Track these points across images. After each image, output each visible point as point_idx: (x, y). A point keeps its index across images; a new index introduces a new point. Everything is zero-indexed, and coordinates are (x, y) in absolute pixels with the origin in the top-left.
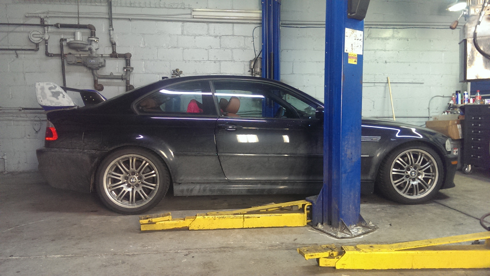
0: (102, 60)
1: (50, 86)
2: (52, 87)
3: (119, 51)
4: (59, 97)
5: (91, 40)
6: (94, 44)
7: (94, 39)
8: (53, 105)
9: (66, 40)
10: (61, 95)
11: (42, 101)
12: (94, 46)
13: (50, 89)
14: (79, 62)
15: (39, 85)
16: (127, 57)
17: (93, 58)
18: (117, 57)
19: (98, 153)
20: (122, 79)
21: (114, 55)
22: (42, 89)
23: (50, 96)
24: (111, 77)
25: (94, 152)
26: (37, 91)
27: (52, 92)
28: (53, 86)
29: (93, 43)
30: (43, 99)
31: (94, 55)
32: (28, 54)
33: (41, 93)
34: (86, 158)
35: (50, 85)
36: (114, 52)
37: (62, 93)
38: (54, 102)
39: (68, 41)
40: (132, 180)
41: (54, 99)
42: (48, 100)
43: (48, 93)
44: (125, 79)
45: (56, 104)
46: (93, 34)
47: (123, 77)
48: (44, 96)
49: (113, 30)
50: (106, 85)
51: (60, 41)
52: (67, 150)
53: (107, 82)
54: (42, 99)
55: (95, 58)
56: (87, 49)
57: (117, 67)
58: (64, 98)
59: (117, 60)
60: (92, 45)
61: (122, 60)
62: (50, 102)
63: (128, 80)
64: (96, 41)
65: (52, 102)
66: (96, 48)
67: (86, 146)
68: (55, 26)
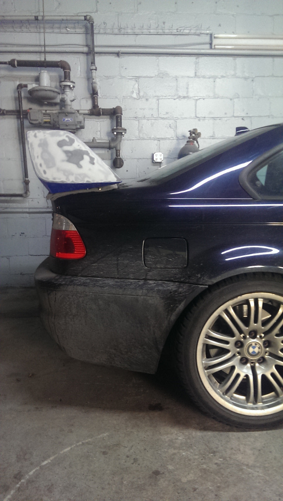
0: (80, 118)
1: (61, 139)
2: (64, 140)
3: (104, 104)
4: (82, 163)
5: (65, 86)
6: (68, 92)
7: (68, 84)
8: (71, 180)
9: (26, 86)
10: (86, 158)
11: (45, 172)
12: (69, 95)
13: (61, 144)
14: (46, 122)
15: (35, 136)
16: (115, 114)
17: (67, 114)
18: (100, 114)
19: (184, 288)
20: (109, 148)
21: (95, 112)
22: (44, 144)
23: (63, 161)
25: (172, 287)
26: (33, 149)
27: (66, 152)
28: (67, 139)
29: (68, 90)
30: (48, 167)
31: (69, 109)
33: (42, 153)
34: (156, 301)
35: (60, 136)
36: (95, 106)
37: (87, 154)
38: (72, 174)
39: (30, 87)
40: (251, 350)
41: (72, 167)
42: (58, 170)
43: (59, 154)
44: (114, 147)
45: (76, 178)
46: (67, 76)
47: (112, 145)
48: (50, 161)
49: (96, 70)
51: (18, 88)
52: (111, 282)
54: (44, 167)
55: (70, 115)
56: (58, 100)
57: (99, 129)
58: (93, 164)
59: (98, 119)
60: (66, 94)
61: (105, 119)
62: (64, 174)
63: (118, 149)
64: (71, 86)
65: (67, 173)
66: (72, 99)
67: (150, 273)
68: (9, 64)
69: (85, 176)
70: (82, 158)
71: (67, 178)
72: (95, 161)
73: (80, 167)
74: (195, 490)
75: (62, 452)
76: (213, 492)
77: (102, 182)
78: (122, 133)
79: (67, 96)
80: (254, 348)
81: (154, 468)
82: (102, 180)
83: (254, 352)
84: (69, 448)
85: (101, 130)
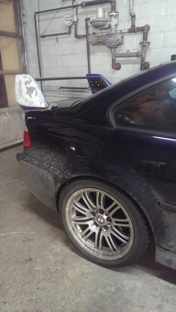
0: (119, 37)
3: (138, 24)
4: (32, 95)
5: (111, 16)
6: (113, 19)
7: (113, 14)
9: (89, 19)
11: (19, 99)
12: (114, 22)
13: (26, 83)
14: (99, 42)
16: (145, 30)
17: (110, 35)
18: (135, 32)
19: (62, 175)
20: (137, 56)
21: (133, 30)
22: (20, 83)
23: (25, 93)
24: (128, 55)
25: (58, 173)
26: (16, 85)
27: (27, 88)
28: (29, 80)
31: (113, 32)
32: (64, 38)
33: (19, 88)
35: (27, 78)
36: (133, 26)
37: (36, 89)
38: (28, 101)
39: (91, 19)
40: (99, 219)
41: (28, 97)
42: (23, 98)
43: (24, 89)
44: (141, 56)
46: (113, 8)
47: (139, 54)
48: (21, 93)
50: (124, 64)
51: (86, 21)
53: (124, 60)
54: (19, 96)
55: (112, 36)
56: (107, 26)
57: (135, 42)
58: (37, 95)
59: (135, 34)
60: (111, 21)
61: (140, 34)
62: (25, 101)
63: (143, 57)
64: (115, 15)
65: (26, 100)
66: (115, 24)
67: (52, 163)
68: (81, 6)
69: (32, 102)
70: (33, 92)
71: (26, 104)
72: (38, 94)
73: (31, 97)
74: (34, 274)
75: (11, 233)
76: (39, 280)
77: (39, 107)
78: (146, 45)
79: (112, 22)
80: (101, 219)
81: (32, 257)
82: (39, 106)
83: (100, 221)
84: (15, 233)
85: (136, 42)
